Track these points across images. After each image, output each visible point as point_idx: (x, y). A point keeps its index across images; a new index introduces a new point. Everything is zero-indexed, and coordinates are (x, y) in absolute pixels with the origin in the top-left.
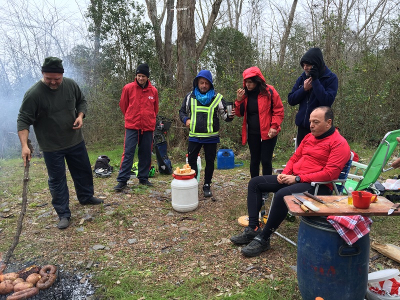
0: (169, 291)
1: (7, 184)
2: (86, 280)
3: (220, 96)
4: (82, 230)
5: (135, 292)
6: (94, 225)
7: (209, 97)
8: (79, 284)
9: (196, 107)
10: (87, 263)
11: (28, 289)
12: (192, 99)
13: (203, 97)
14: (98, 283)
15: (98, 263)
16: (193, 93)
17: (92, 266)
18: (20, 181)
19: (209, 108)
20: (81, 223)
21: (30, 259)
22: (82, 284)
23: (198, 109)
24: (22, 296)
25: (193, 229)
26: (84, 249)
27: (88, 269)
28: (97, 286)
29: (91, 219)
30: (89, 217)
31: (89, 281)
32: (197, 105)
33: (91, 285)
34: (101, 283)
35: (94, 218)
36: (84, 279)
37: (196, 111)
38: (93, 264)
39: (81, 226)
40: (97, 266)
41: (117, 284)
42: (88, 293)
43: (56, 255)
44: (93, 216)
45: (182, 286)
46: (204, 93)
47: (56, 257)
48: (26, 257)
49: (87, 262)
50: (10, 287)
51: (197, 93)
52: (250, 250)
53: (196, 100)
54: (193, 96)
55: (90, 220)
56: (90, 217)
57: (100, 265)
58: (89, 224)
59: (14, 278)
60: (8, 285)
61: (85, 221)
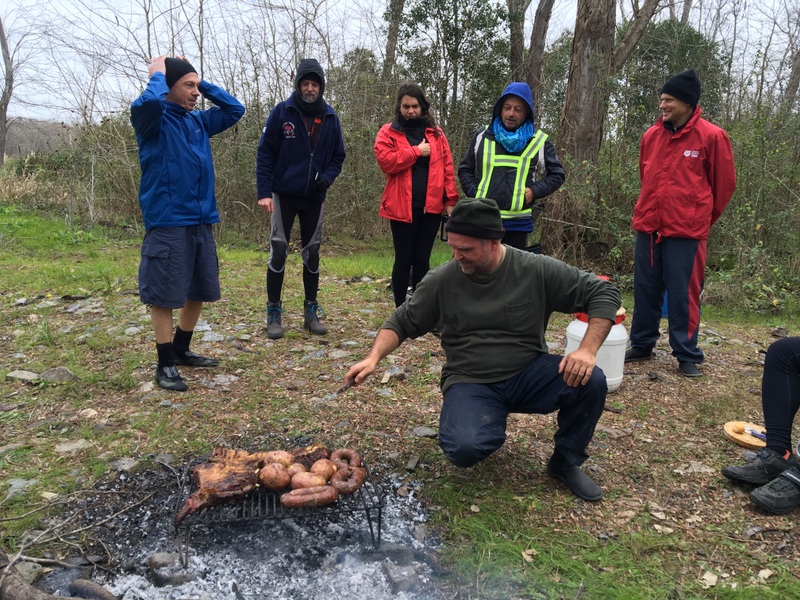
0: (585, 548)
1: (239, 291)
2: (409, 491)
3: (542, 136)
4: (389, 395)
5: (512, 537)
6: (409, 389)
7: (521, 137)
8: (396, 497)
9: (494, 157)
10: (408, 458)
11: (319, 488)
12: (486, 140)
13: (510, 138)
14: (433, 502)
15: (427, 463)
16: (491, 128)
17: (417, 466)
18: (259, 289)
19: (520, 159)
20: (384, 380)
21: (299, 432)
22: (401, 497)
23: (496, 161)
24: (309, 498)
25: (620, 432)
26: (397, 430)
27: (410, 471)
28: (432, 508)
29: (403, 375)
30: (398, 371)
31: (415, 495)
32: (497, 153)
33: (419, 504)
34: (439, 504)
35: (407, 375)
36: (405, 488)
37: (494, 164)
38: (418, 463)
39: (385, 386)
40: (427, 469)
41: (471, 513)
42: (415, 518)
43: (346, 432)
44: (407, 371)
45: (615, 545)
46: (513, 130)
47: (347, 436)
48: (291, 427)
49: (406, 457)
50: (283, 477)
51: (498, 128)
52: (772, 498)
53: (493, 143)
54: (490, 135)
55: (401, 378)
56: (402, 371)
57: (432, 468)
58: (399, 385)
59: (288, 461)
60: (280, 472)
61: (391, 377)
